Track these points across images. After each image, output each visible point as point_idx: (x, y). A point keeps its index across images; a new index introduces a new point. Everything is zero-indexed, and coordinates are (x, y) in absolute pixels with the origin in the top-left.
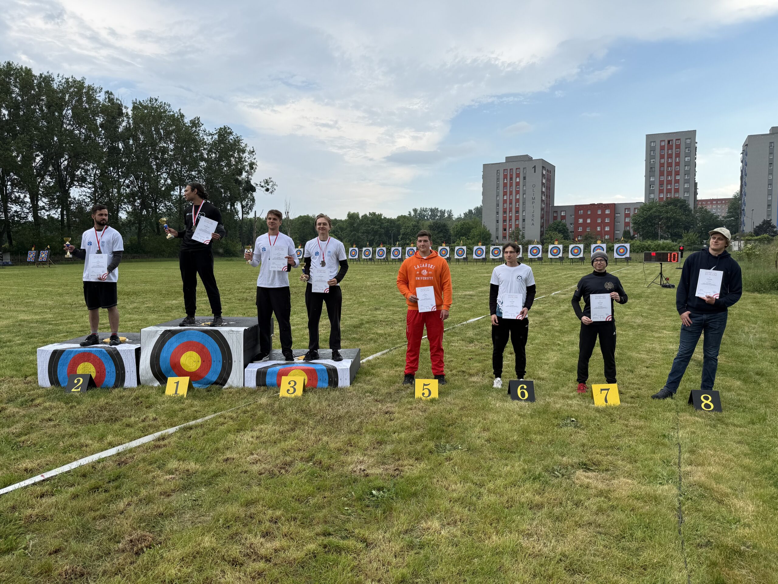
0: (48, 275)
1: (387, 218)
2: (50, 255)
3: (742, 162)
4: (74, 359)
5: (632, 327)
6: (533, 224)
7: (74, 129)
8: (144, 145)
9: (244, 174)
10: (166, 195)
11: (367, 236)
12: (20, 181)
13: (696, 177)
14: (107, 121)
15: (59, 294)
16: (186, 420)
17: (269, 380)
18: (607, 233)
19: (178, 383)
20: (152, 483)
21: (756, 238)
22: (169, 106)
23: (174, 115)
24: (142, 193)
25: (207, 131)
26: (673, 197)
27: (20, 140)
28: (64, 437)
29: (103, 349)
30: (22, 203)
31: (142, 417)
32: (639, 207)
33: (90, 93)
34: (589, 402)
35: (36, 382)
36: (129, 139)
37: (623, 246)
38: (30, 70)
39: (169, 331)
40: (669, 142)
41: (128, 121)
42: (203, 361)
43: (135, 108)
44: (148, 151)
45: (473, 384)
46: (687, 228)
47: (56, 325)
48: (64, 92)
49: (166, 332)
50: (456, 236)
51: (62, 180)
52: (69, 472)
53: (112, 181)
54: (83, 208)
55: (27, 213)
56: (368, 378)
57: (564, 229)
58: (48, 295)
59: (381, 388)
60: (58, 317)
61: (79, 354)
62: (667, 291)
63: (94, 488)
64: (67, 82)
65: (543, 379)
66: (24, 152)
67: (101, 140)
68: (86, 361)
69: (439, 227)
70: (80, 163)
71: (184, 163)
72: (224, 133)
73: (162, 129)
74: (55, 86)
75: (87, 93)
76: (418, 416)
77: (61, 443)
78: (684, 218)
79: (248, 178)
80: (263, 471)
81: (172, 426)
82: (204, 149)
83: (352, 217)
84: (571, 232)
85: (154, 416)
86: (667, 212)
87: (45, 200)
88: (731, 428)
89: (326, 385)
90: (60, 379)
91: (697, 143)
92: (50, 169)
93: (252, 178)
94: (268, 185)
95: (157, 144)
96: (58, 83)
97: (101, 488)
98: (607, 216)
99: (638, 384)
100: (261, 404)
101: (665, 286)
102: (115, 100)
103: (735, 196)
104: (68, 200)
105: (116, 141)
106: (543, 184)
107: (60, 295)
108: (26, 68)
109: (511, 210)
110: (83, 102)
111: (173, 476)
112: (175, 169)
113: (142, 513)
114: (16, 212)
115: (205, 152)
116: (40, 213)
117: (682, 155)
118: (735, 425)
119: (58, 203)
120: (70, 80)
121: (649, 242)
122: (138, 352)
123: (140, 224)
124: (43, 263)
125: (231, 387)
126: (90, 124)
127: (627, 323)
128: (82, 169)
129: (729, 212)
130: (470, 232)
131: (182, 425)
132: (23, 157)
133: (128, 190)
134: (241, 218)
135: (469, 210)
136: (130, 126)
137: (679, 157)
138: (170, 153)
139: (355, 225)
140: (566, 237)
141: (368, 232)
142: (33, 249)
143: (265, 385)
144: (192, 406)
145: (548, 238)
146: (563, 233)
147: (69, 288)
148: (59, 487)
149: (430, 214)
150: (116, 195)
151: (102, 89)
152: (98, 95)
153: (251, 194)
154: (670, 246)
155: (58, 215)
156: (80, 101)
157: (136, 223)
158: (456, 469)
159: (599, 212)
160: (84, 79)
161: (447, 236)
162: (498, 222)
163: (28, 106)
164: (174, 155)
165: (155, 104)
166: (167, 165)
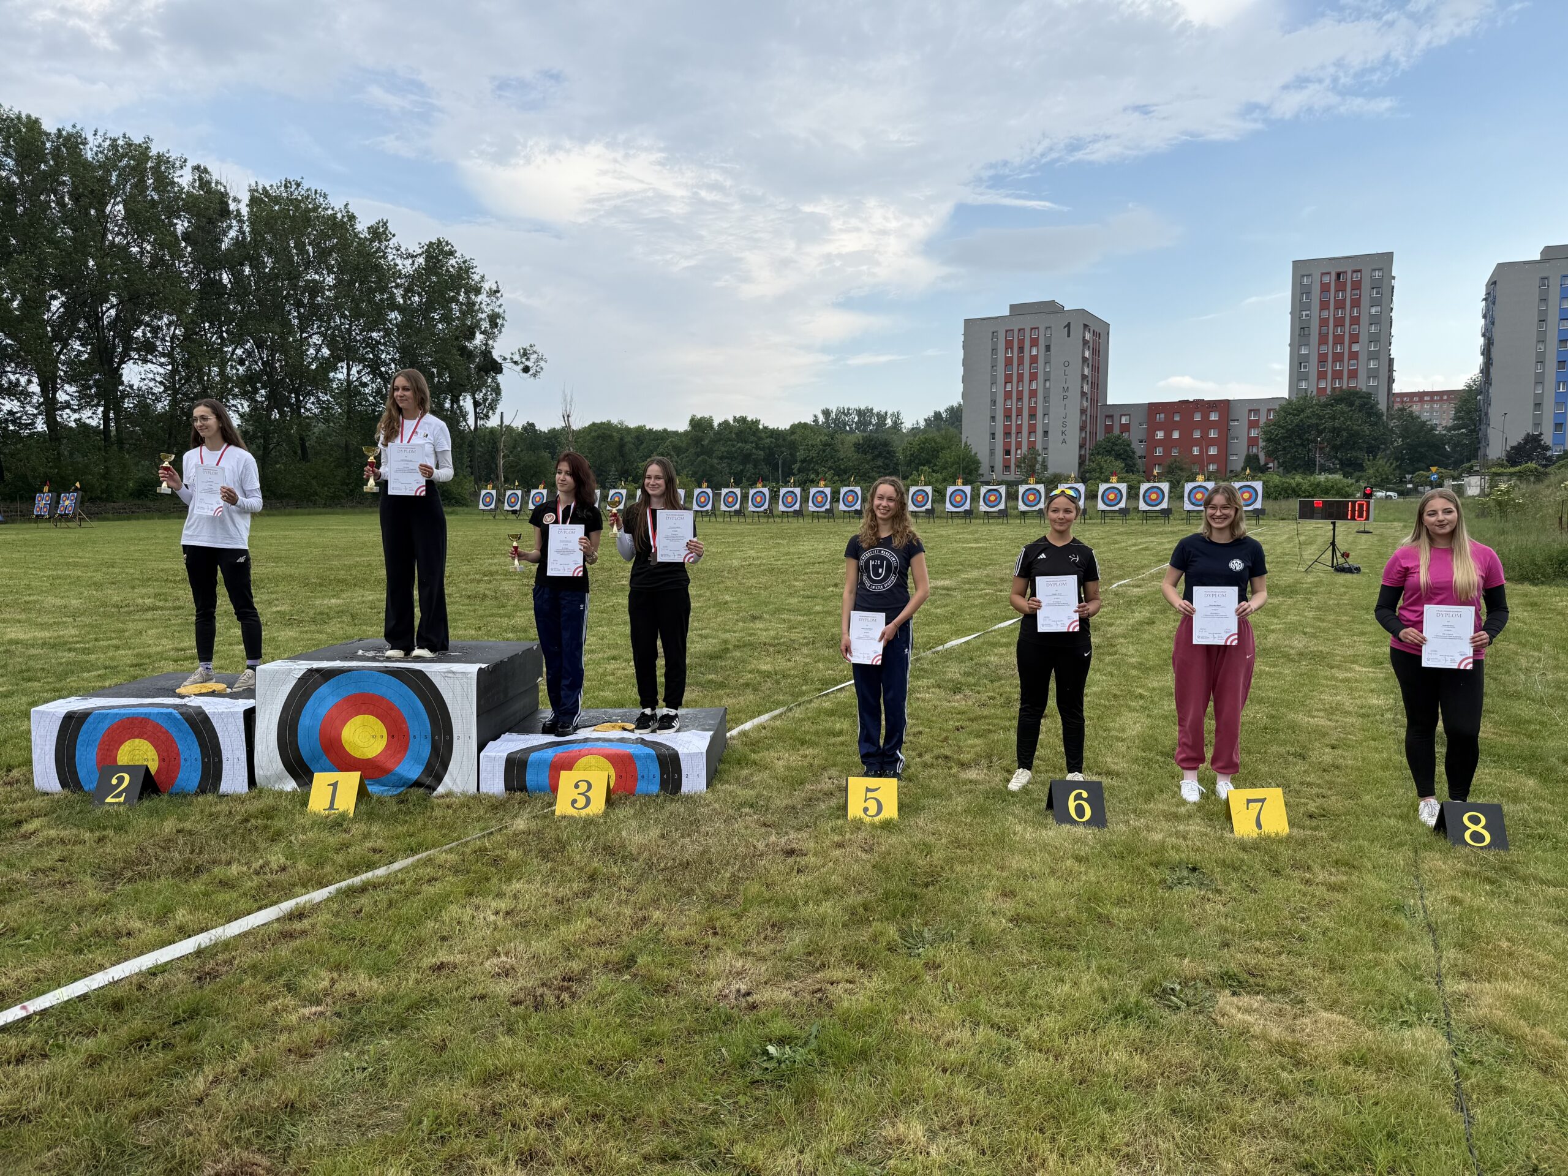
0: (75, 543)
1: (771, 427)
2: (82, 502)
3: (1485, 317)
4: (111, 731)
5: (1288, 657)
6: (1064, 441)
7: (128, 243)
8: (274, 276)
9: (479, 338)
10: (320, 378)
11: (729, 465)
12: (18, 351)
13: (1393, 347)
14: (198, 227)
15: (95, 584)
16: (353, 869)
17: (532, 778)
18: (1212, 459)
19: (335, 785)
20: (270, 1026)
21: (1512, 470)
22: (325, 196)
23: (334, 216)
24: (270, 375)
25: (403, 250)
26: (1345, 387)
27: (16, 266)
28: (80, 911)
29: (175, 712)
30: (24, 395)
31: (256, 865)
32: (1277, 407)
33: (162, 169)
34: (1223, 829)
35: (29, 781)
36: (242, 265)
37: (1250, 487)
38: (37, 121)
39: (318, 670)
40: (1338, 275)
41: (241, 228)
42: (391, 736)
43: (254, 201)
44: (281, 289)
45: (968, 787)
46: (1372, 450)
47: (84, 651)
48: (107, 166)
49: (311, 672)
50: (909, 464)
51: (106, 348)
52: (84, 998)
53: (207, 350)
54: (148, 406)
55: (34, 415)
56: (745, 772)
57: (1126, 451)
58: (73, 587)
59: (775, 794)
60: (89, 633)
61: (122, 722)
62: (1346, 580)
63: (139, 1040)
64: (114, 146)
65: (1118, 775)
66: (25, 289)
67: (185, 266)
68: (137, 737)
69: (874, 448)
70: (142, 313)
71: (356, 314)
72: (437, 253)
73: (310, 244)
74: (89, 155)
75: (156, 169)
76: (857, 863)
77: (73, 925)
78: (1366, 428)
79: (486, 344)
80: (522, 995)
81: (321, 885)
82: (397, 286)
83: (699, 425)
84: (1140, 457)
85: (282, 860)
86: (1333, 418)
87: (71, 389)
88: (1535, 887)
89: (655, 788)
90: (82, 774)
91: (1394, 278)
92: (81, 326)
93: (495, 345)
94: (528, 359)
95: (299, 276)
96: (95, 149)
97: (157, 1038)
98: (1213, 425)
99: (1319, 786)
100: (516, 835)
101: (1340, 570)
102: (213, 185)
103: (1469, 386)
104: (118, 390)
105: (215, 269)
106: (1085, 359)
107: (98, 586)
108: (29, 117)
109: (1019, 413)
110: (147, 188)
111: (319, 1009)
112: (338, 327)
113: (246, 1103)
114: (10, 412)
115: (398, 293)
116: (61, 416)
117: (1365, 302)
118: (1543, 882)
119: (97, 395)
120: (121, 142)
121: (1298, 478)
122: (250, 716)
123: (266, 438)
124: (64, 517)
125: (449, 794)
126: (162, 233)
127: (1276, 648)
128: (147, 325)
129: (1456, 418)
130: (937, 457)
131: (343, 884)
132: (25, 300)
133: (241, 369)
134: (472, 428)
135: (936, 413)
136: (244, 238)
137: (1359, 306)
138: (327, 293)
139: (705, 442)
140: (1130, 468)
141: (729, 457)
142: (46, 489)
143: (523, 788)
144: (366, 836)
145: (1094, 470)
146: (1124, 460)
147: (116, 570)
148: (61, 1037)
149: (856, 420)
150: (217, 379)
151: (185, 161)
152: (178, 173)
153: (494, 378)
154: (1340, 486)
155: (97, 420)
156: (141, 186)
157: (257, 438)
158: (951, 990)
159: (1197, 418)
160: (149, 139)
161: (891, 466)
162: (993, 435)
163: (33, 193)
164: (336, 297)
165: (296, 193)
166: (320, 320)
